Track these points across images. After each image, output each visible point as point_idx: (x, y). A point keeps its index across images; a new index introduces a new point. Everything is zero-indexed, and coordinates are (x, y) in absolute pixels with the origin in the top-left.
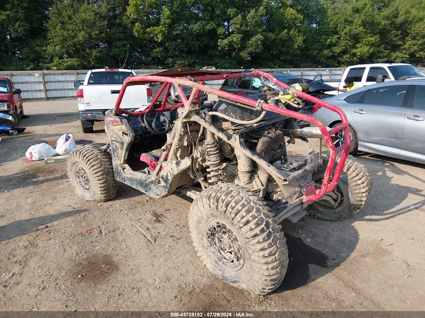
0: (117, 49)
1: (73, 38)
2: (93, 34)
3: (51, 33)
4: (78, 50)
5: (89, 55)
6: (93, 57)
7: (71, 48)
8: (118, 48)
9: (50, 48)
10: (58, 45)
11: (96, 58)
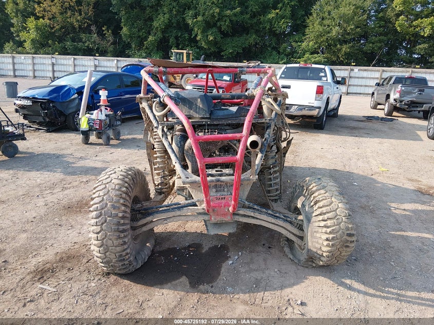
0: (371, 45)
1: (329, 33)
2: (349, 28)
3: (309, 29)
4: (330, 45)
5: (340, 50)
6: (343, 53)
7: (324, 43)
8: (373, 43)
9: (304, 44)
10: (313, 40)
11: (346, 54)
